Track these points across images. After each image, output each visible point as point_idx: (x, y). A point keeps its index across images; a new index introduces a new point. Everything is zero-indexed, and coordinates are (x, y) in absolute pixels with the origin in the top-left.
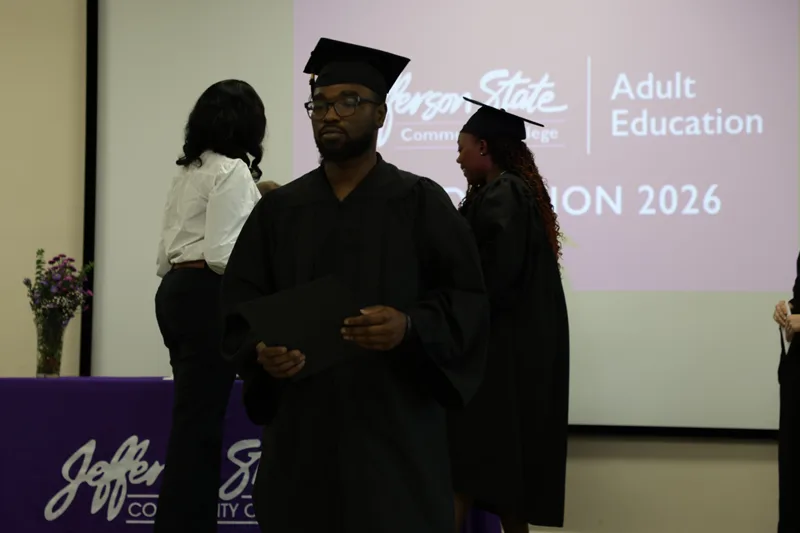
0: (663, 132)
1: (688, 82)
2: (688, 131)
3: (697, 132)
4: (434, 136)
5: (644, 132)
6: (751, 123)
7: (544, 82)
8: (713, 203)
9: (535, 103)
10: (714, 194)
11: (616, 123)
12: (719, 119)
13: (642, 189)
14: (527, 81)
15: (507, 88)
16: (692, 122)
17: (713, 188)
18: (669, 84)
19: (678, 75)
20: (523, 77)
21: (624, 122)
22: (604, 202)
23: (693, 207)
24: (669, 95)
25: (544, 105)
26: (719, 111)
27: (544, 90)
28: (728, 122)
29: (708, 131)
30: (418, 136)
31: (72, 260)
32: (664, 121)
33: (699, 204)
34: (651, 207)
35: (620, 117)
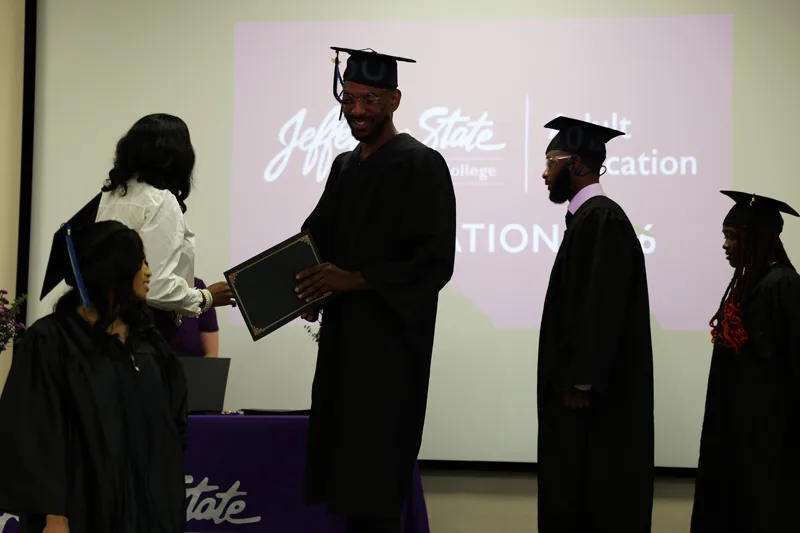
1: (624, 123)
2: (624, 171)
3: (633, 172)
6: (686, 164)
7: (483, 121)
8: (647, 242)
9: (474, 141)
12: (655, 160)
14: (466, 119)
15: (446, 126)
16: (628, 162)
17: (648, 227)
19: (614, 116)
20: (462, 115)
22: (541, 240)
25: (482, 143)
26: (655, 152)
27: (483, 128)
28: (663, 162)
29: (645, 173)
31: (4, 292)
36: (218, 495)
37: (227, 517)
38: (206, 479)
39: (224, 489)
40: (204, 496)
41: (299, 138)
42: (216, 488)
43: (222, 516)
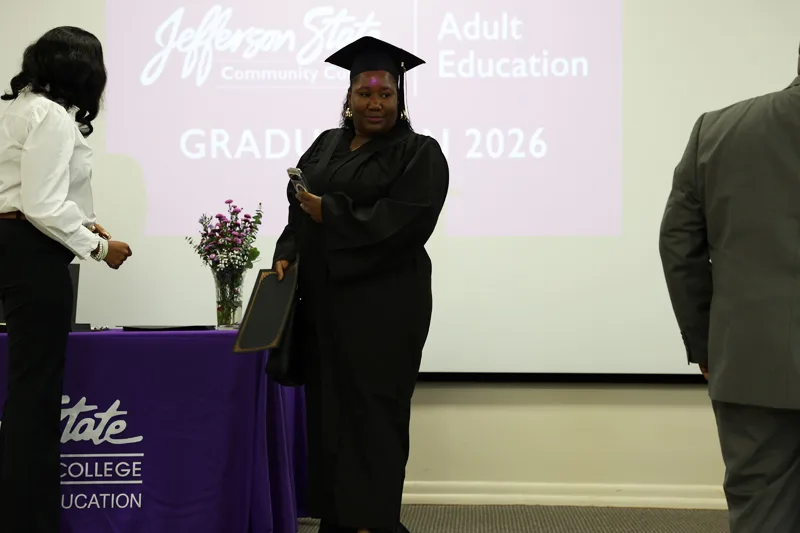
0: (490, 74)
1: (515, 23)
2: (515, 74)
3: (524, 74)
4: (256, 75)
5: (471, 74)
6: (577, 66)
7: (370, 21)
8: (538, 147)
10: (541, 137)
11: (442, 63)
12: (545, 61)
13: (469, 132)
14: (352, 18)
15: (332, 26)
16: (518, 64)
17: (540, 130)
18: (496, 24)
19: (505, 16)
20: (348, 15)
21: (451, 63)
23: (520, 150)
24: (495, 36)
26: (545, 53)
27: (369, 29)
28: (557, 61)
29: (536, 75)
30: (239, 75)
32: (491, 62)
33: (525, 147)
34: (477, 151)
35: (447, 58)
36: (97, 415)
37: (107, 438)
38: (84, 399)
39: (103, 409)
40: (82, 416)
41: (176, 39)
42: (95, 407)
43: (101, 437)
